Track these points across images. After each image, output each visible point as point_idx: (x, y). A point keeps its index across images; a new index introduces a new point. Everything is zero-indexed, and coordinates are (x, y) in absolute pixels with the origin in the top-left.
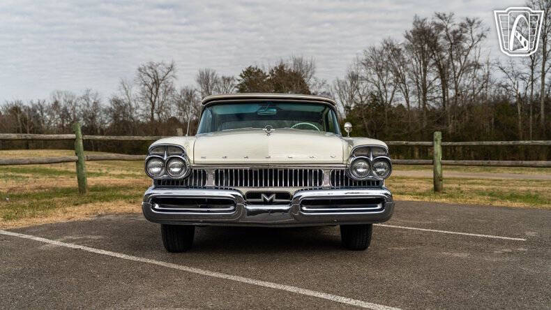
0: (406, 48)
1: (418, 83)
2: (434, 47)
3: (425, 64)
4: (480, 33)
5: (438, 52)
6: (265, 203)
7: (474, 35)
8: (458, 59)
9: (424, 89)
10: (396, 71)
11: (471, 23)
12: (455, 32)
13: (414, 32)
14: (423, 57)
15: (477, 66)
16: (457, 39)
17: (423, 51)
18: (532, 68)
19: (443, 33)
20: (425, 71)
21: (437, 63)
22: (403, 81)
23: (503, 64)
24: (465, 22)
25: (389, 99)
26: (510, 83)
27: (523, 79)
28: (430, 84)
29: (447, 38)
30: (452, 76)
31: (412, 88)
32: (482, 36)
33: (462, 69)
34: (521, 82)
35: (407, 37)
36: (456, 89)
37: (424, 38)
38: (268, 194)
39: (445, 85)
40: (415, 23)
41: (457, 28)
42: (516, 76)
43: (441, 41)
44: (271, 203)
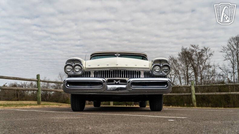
0: (179, 60)
1: (184, 74)
2: (191, 59)
3: (187, 66)
4: (210, 53)
5: (193, 61)
6: (116, 84)
7: (208, 54)
8: (201, 64)
9: (187, 77)
10: (175, 69)
11: (206, 49)
12: (199, 53)
13: (182, 53)
14: (186, 64)
15: (209, 66)
16: (200, 55)
17: (186, 61)
18: (233, 67)
19: (195, 53)
20: (187, 69)
21: (193, 66)
22: (178, 73)
23: (221, 66)
24: (204, 49)
25: (172, 81)
26: (224, 74)
27: (230, 72)
28: (190, 74)
29: (196, 55)
30: (199, 71)
31: (182, 76)
32: (211, 54)
33: (203, 68)
34: (229, 74)
35: (179, 55)
36: (201, 76)
37: (186, 56)
38: (117, 80)
39: (196, 75)
40: (183, 49)
41: (200, 51)
42: (227, 71)
43: (194, 57)
44: (118, 84)
